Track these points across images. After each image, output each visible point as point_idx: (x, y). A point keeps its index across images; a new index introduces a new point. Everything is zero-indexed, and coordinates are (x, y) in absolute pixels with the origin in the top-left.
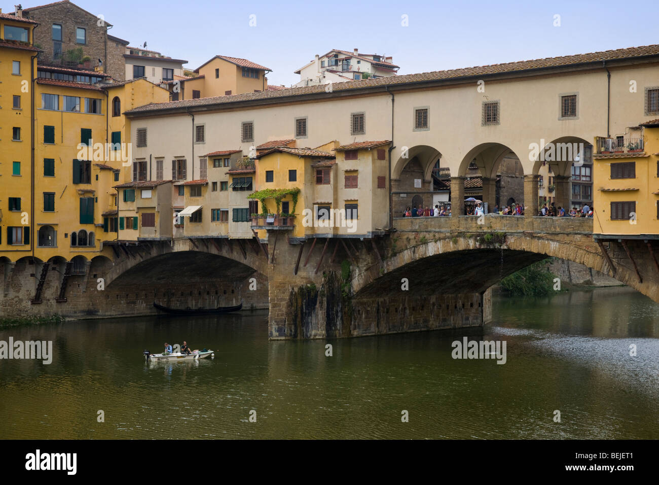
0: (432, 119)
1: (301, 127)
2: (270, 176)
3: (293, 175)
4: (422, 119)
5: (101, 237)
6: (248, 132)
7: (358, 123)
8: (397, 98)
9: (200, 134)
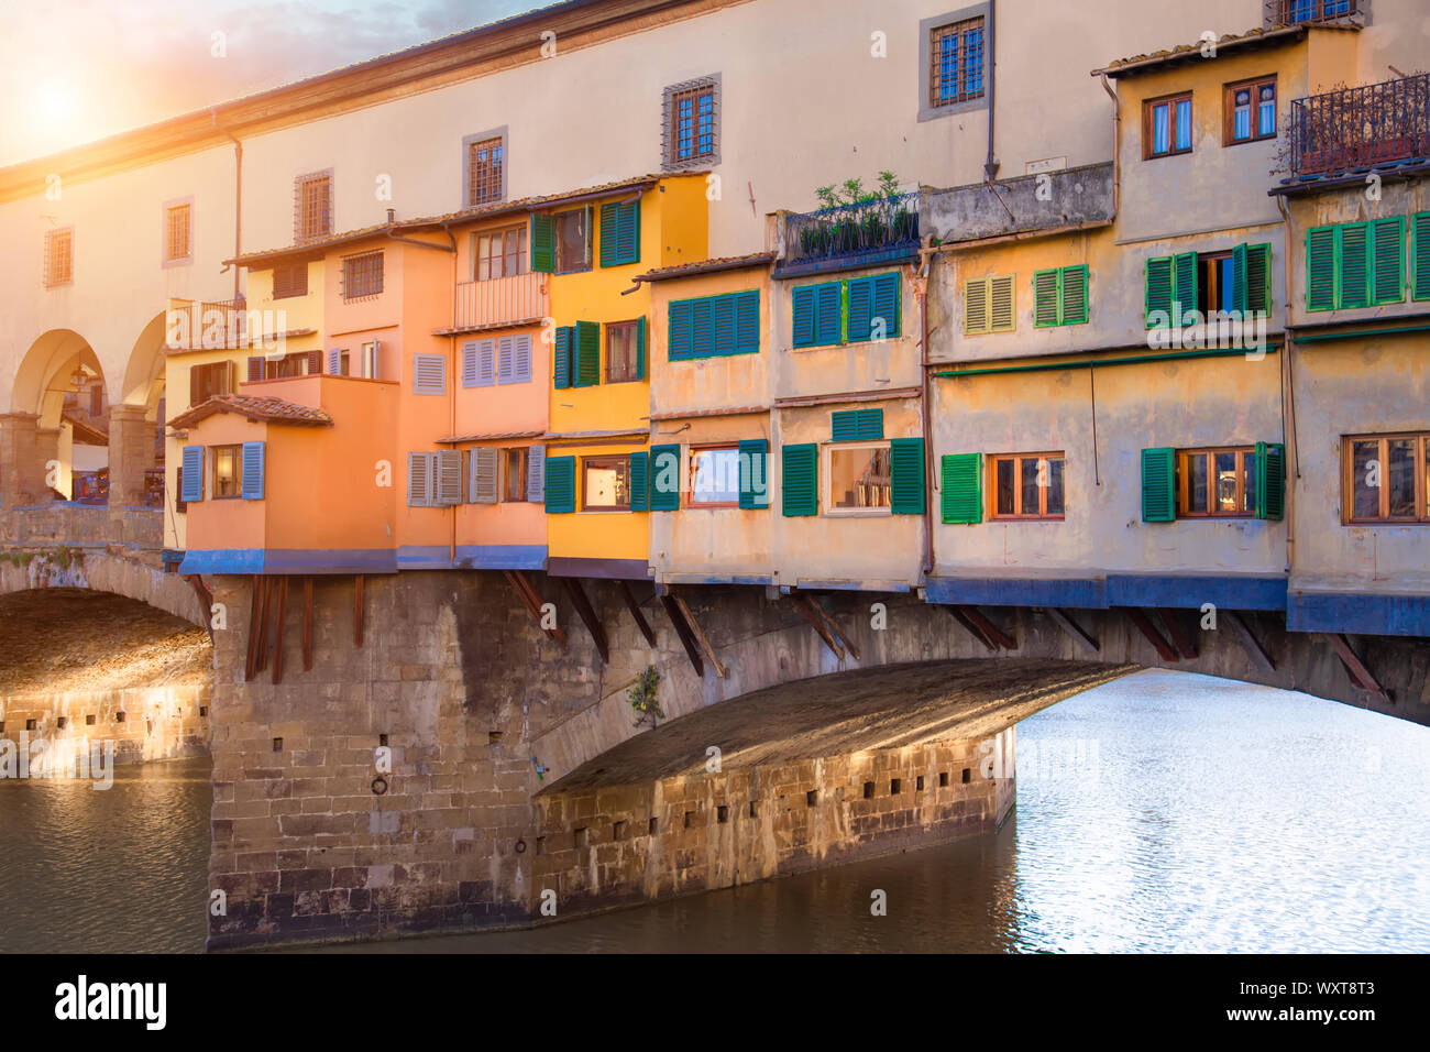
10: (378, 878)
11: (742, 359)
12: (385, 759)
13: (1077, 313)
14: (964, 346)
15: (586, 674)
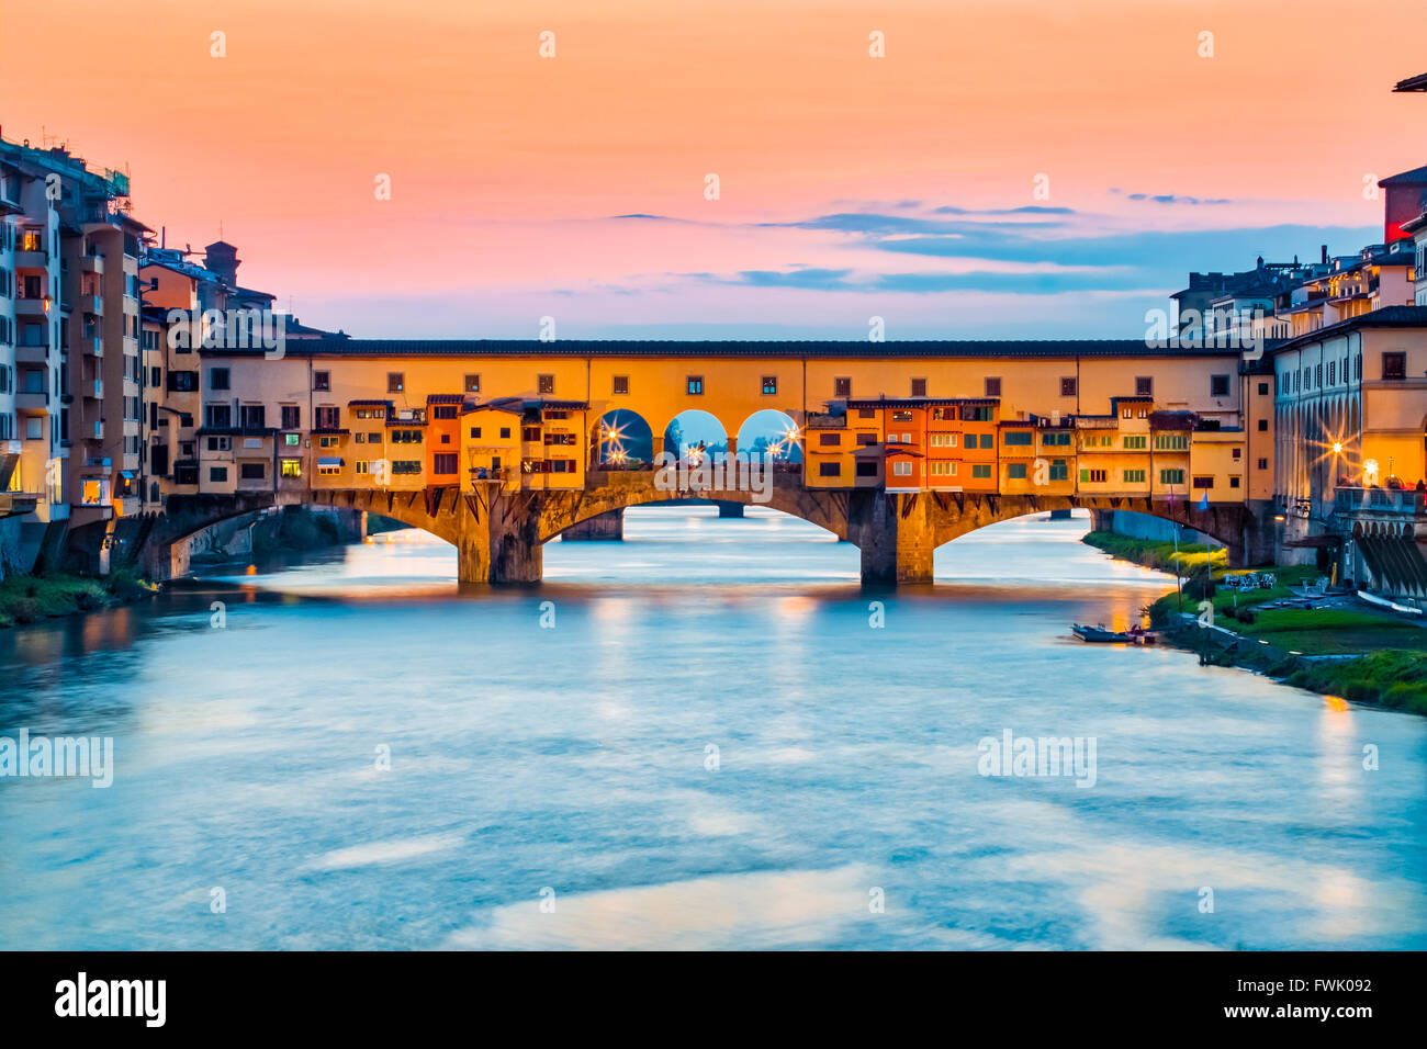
0: (632, 385)
1: (472, 381)
2: (476, 433)
3: (505, 433)
4: (621, 384)
5: (166, 489)
6: (396, 381)
7: (546, 383)
8: (595, 364)
9: (322, 381)
10: (916, 568)
11: (1025, 446)
12: (917, 538)
13: (1109, 444)
14: (1085, 449)
15: (955, 517)
